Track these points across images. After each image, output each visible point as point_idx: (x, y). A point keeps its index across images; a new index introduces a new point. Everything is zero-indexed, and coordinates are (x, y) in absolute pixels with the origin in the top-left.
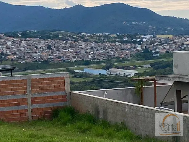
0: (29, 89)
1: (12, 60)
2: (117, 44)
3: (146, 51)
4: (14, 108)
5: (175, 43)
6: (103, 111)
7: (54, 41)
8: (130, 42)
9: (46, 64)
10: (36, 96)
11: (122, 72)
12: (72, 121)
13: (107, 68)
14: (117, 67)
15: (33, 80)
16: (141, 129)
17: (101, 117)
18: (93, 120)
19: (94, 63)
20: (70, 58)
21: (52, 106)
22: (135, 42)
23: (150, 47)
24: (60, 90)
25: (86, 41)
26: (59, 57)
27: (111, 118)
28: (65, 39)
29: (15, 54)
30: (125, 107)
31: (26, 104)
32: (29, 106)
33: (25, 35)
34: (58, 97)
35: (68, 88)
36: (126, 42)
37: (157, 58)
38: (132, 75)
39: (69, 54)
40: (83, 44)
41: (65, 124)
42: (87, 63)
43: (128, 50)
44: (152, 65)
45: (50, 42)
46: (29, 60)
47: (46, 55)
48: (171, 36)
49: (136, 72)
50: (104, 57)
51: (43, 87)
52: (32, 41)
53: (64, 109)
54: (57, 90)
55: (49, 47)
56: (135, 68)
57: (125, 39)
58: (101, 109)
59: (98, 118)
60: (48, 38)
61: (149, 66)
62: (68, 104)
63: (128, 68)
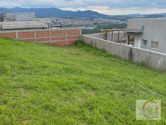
0: (67, 34)
1: (63, 24)
2: (89, 21)
3: (96, 23)
4: (61, 40)
5: (103, 21)
6: (95, 43)
7: (73, 20)
8: (92, 20)
9: (71, 26)
10: (69, 36)
11: (90, 28)
12: (83, 46)
13: (86, 27)
14: (88, 27)
15: (68, 30)
16: (112, 51)
17: (94, 45)
18: (90, 46)
19: (83, 26)
20: (77, 24)
21: (75, 40)
22: (93, 20)
23: (97, 22)
24: (78, 34)
25: (81, 20)
26: (74, 24)
27: (98, 46)
28: (76, 19)
29: (63, 23)
30: (105, 42)
31: (66, 39)
32: (67, 40)
33: (66, 18)
34: (77, 37)
35: (81, 33)
36: (91, 20)
37: (99, 24)
38: (92, 29)
39: (77, 23)
40: (80, 21)
41: (80, 47)
42: (81, 26)
43: (91, 22)
44: (97, 26)
45: (72, 20)
46: (67, 24)
47: (71, 23)
48: (102, 19)
49: (93, 28)
50: (86, 24)
51: (72, 33)
52: (68, 20)
53: (79, 41)
54: (77, 34)
55: (72, 21)
56: (93, 27)
57: (91, 19)
58: (94, 42)
59: (92, 46)
60: (72, 19)
61: (96, 26)
62: (81, 39)
63: (91, 27)
